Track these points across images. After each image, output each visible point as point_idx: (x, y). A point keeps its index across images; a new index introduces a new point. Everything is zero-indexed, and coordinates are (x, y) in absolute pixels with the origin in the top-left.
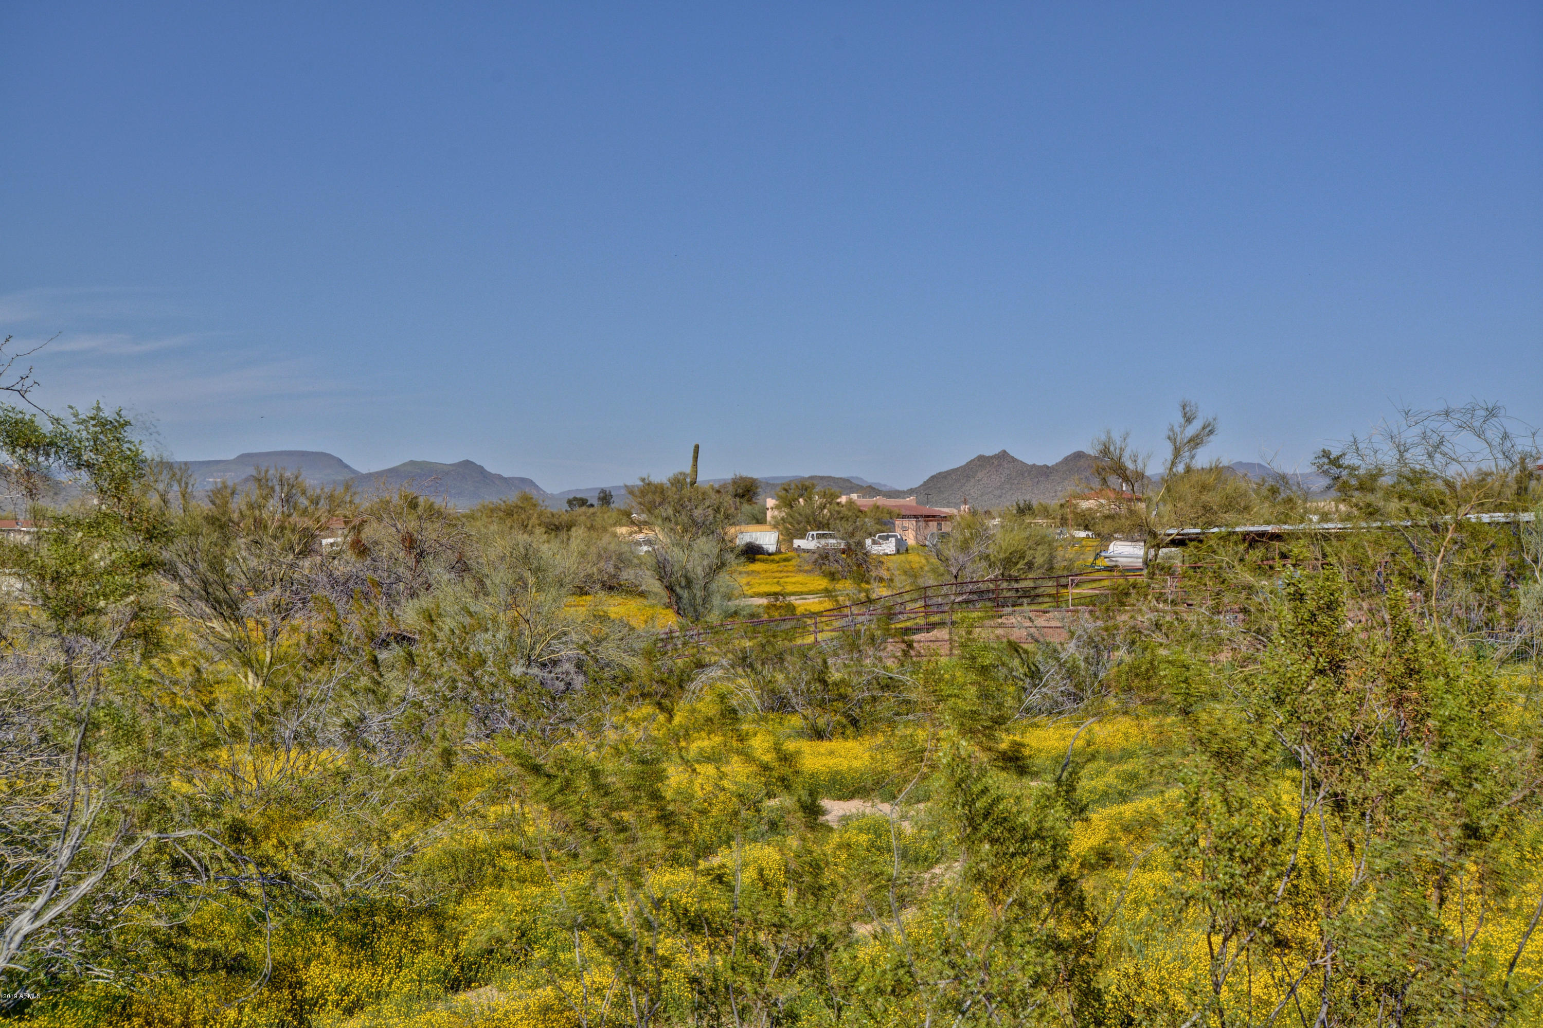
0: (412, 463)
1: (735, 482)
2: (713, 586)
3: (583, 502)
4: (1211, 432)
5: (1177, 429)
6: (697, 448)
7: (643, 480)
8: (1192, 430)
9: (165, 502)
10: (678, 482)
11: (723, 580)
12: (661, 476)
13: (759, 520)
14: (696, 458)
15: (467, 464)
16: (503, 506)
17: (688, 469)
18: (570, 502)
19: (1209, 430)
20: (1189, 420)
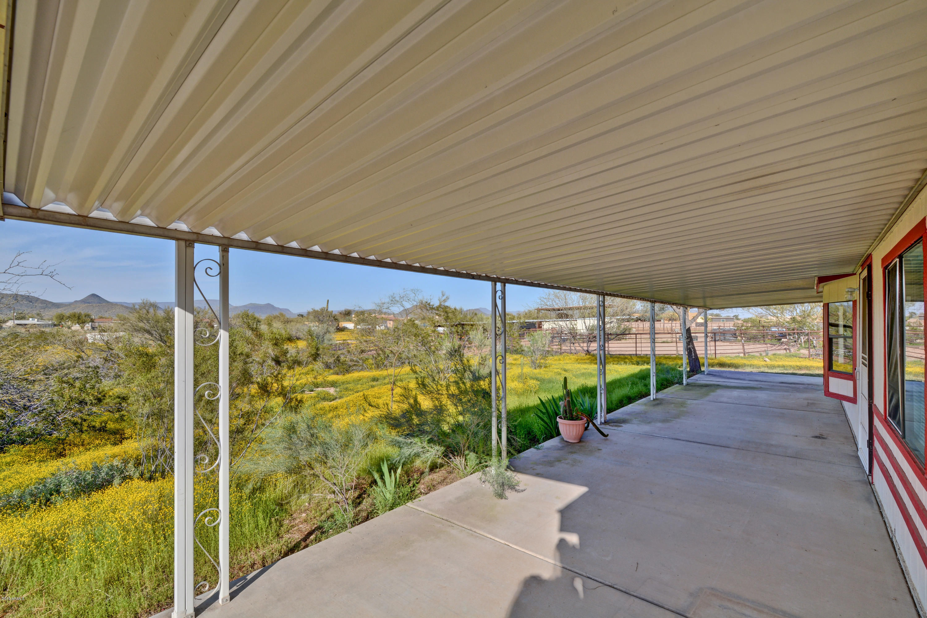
0: (251, 303)
1: (345, 311)
2: (325, 337)
3: (302, 316)
4: (448, 299)
5: (441, 298)
6: (328, 301)
7: (312, 309)
8: (444, 298)
9: (148, 312)
10: (322, 310)
11: (327, 336)
12: (318, 308)
13: (350, 321)
14: (328, 303)
15: (269, 304)
16: (273, 316)
17: (325, 306)
18: (298, 315)
19: (448, 298)
20: (443, 295)
